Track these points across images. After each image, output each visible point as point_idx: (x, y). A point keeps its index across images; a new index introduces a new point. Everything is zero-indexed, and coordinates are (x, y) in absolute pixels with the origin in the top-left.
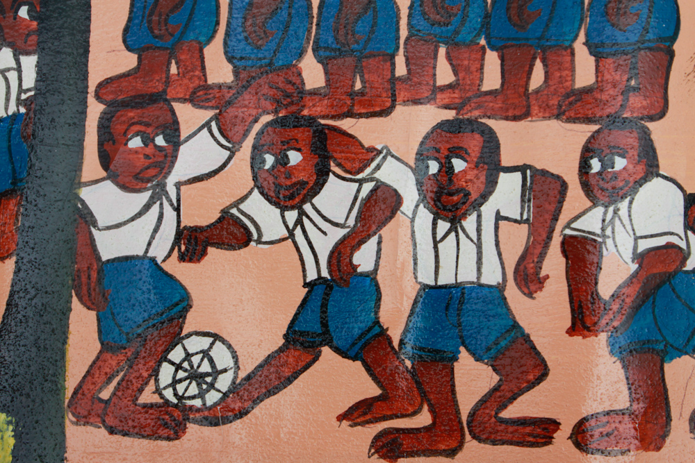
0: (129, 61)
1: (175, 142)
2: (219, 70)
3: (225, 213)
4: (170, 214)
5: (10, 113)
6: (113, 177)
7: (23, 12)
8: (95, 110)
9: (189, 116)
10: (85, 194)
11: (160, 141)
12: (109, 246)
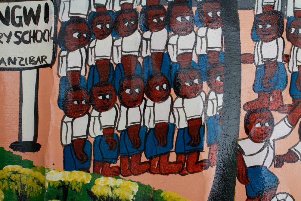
0: (255, 96)
1: (272, 125)
2: (288, 100)
3: (290, 150)
4: (271, 151)
5: (214, 115)
6: (250, 137)
7: (218, 79)
8: (243, 113)
9: (277, 116)
10: (240, 143)
11: (267, 125)
12: (249, 162)
